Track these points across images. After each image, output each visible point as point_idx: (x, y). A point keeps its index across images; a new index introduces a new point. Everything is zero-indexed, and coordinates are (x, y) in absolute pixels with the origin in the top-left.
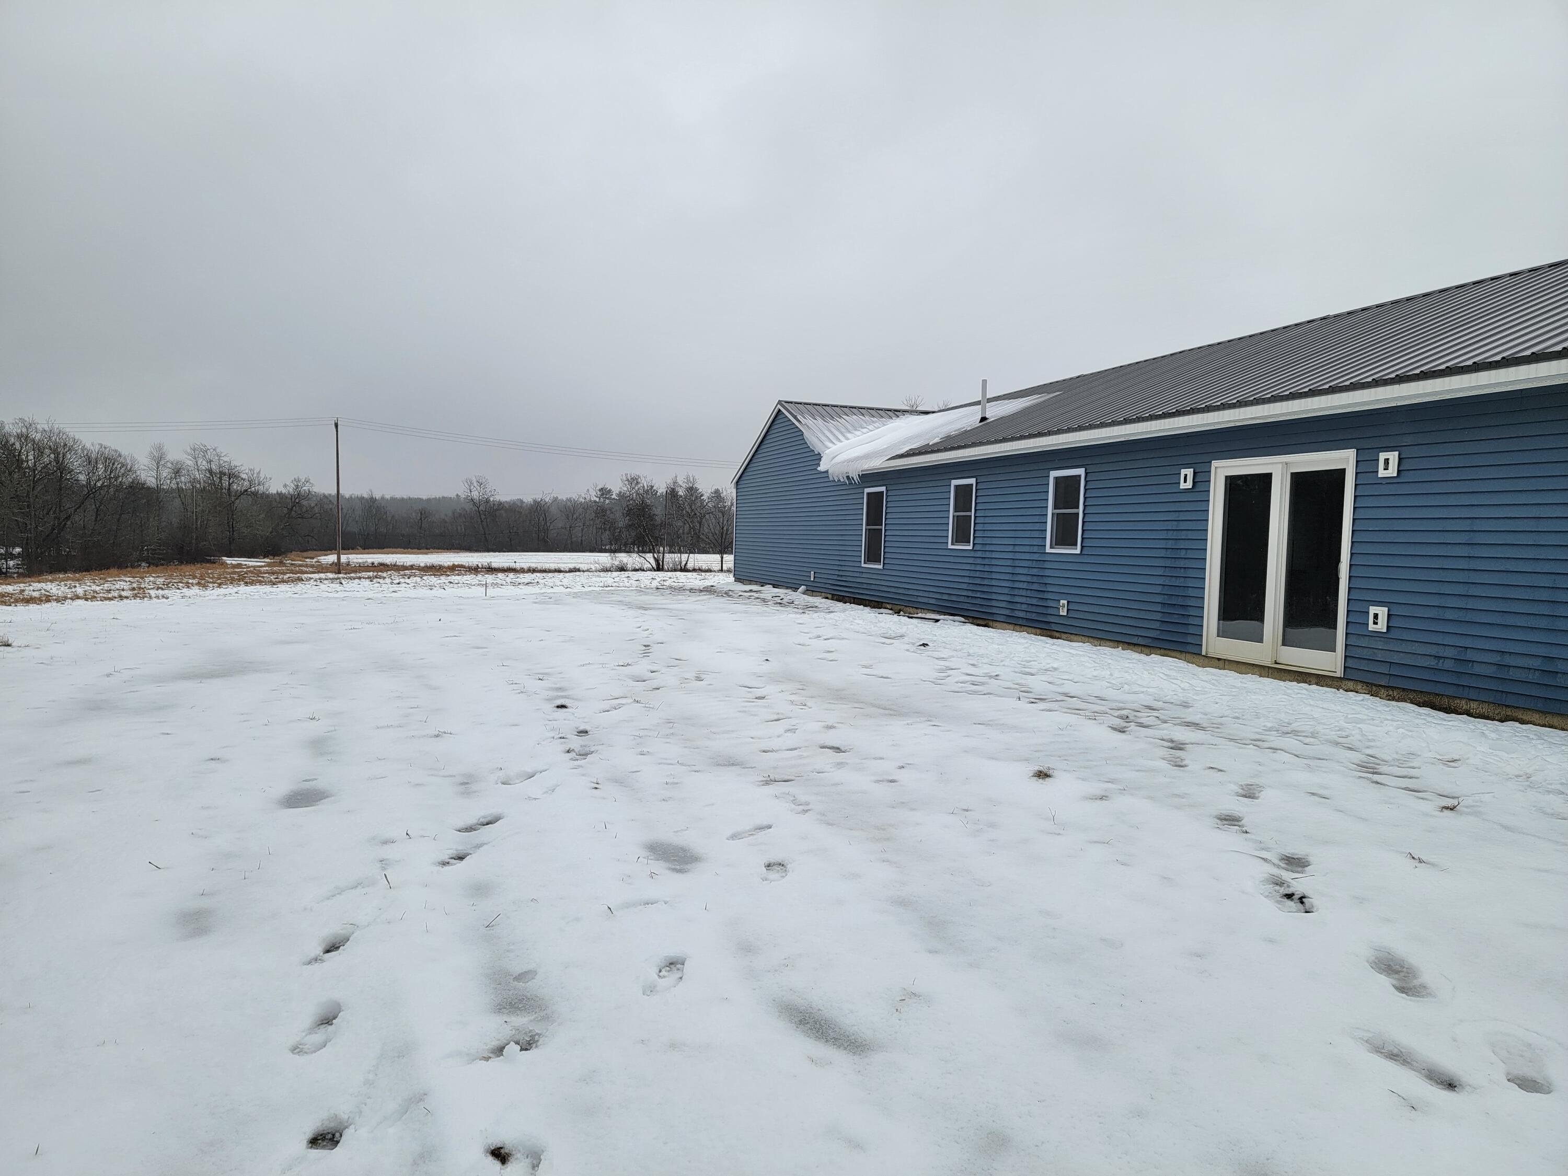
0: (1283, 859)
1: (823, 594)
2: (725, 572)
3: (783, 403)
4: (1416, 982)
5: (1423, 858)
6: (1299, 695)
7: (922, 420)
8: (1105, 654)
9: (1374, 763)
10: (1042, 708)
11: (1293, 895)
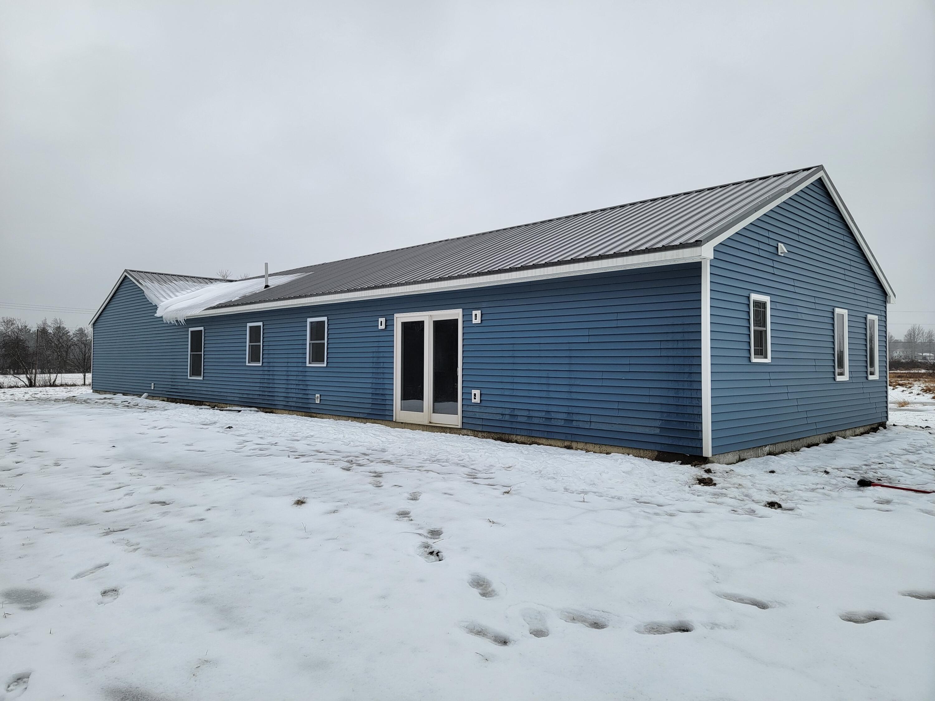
0: (430, 532)
1: (161, 398)
2: (87, 385)
3: (128, 271)
4: (490, 589)
5: (495, 521)
6: (441, 440)
7: (228, 285)
8: (341, 425)
9: (475, 473)
10: (302, 461)
11: (433, 552)
